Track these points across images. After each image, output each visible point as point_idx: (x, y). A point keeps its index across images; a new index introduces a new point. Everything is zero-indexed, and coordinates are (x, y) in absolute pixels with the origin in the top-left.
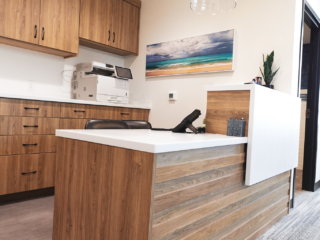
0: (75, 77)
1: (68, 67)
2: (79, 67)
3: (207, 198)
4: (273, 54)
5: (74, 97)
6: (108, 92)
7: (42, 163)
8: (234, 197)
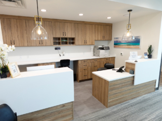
0: (94, 50)
1: (92, 47)
2: (95, 47)
3: (121, 88)
4: (151, 46)
5: (94, 55)
6: (103, 54)
7: (88, 73)
8: (130, 87)
